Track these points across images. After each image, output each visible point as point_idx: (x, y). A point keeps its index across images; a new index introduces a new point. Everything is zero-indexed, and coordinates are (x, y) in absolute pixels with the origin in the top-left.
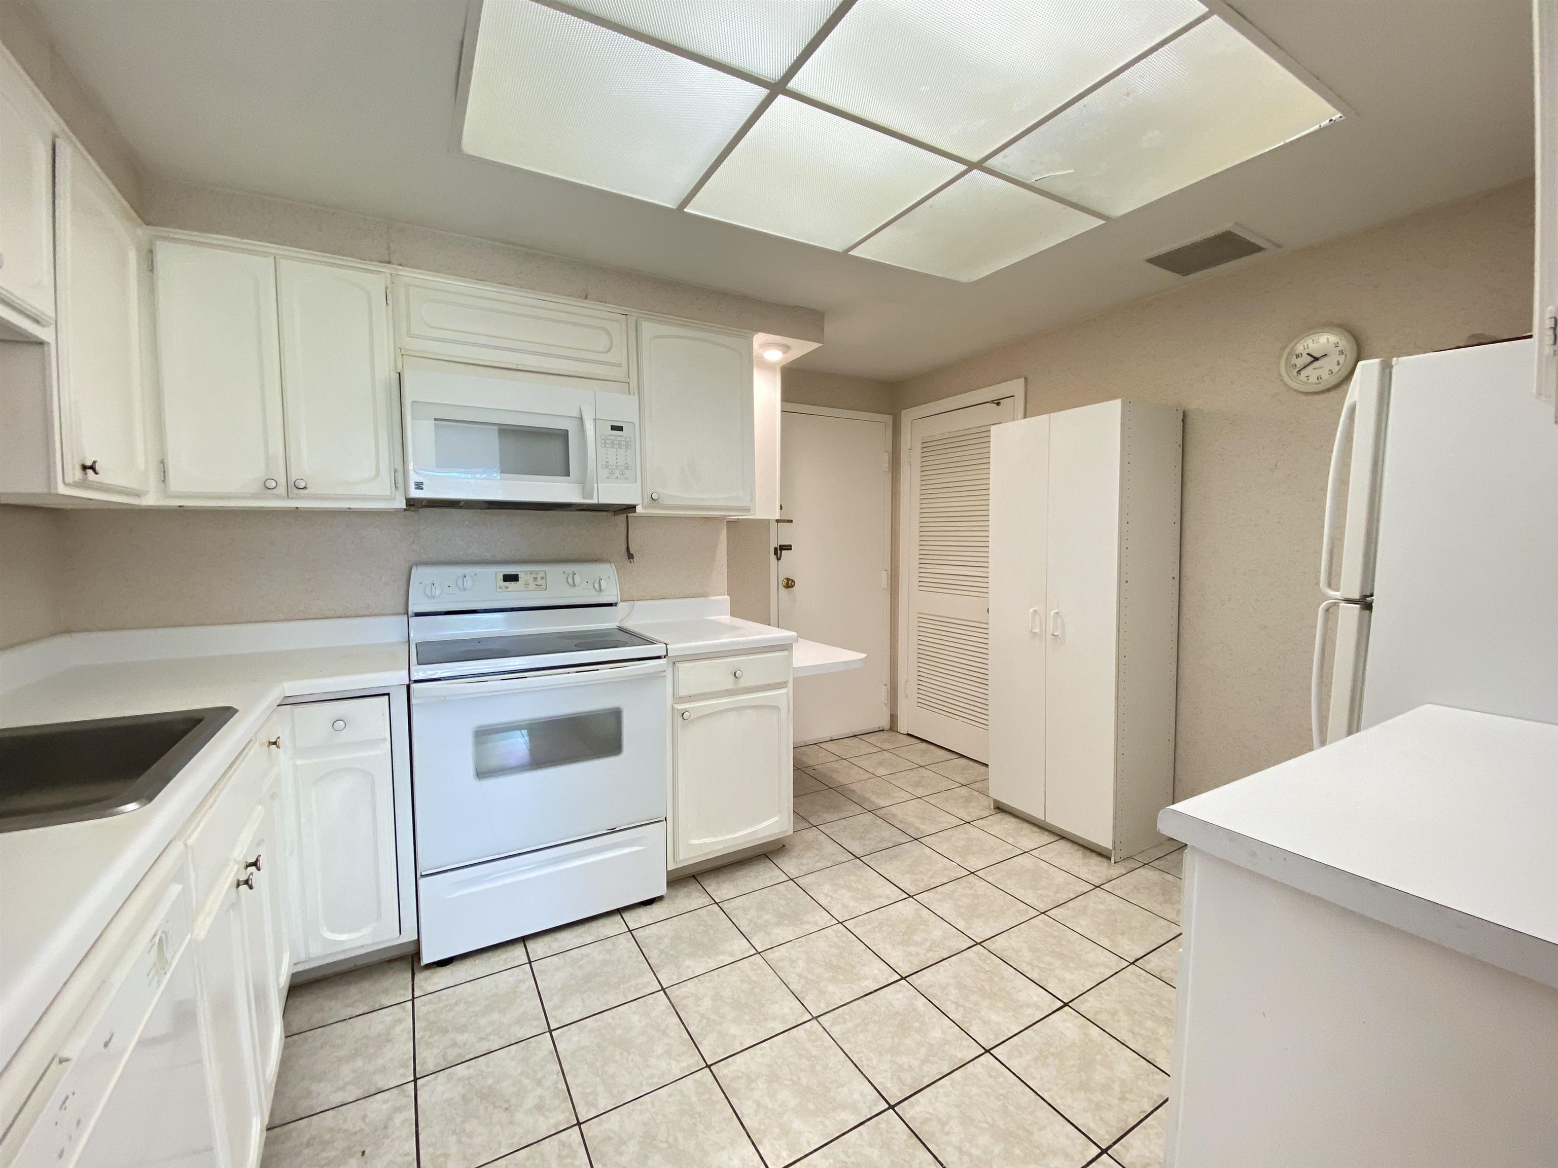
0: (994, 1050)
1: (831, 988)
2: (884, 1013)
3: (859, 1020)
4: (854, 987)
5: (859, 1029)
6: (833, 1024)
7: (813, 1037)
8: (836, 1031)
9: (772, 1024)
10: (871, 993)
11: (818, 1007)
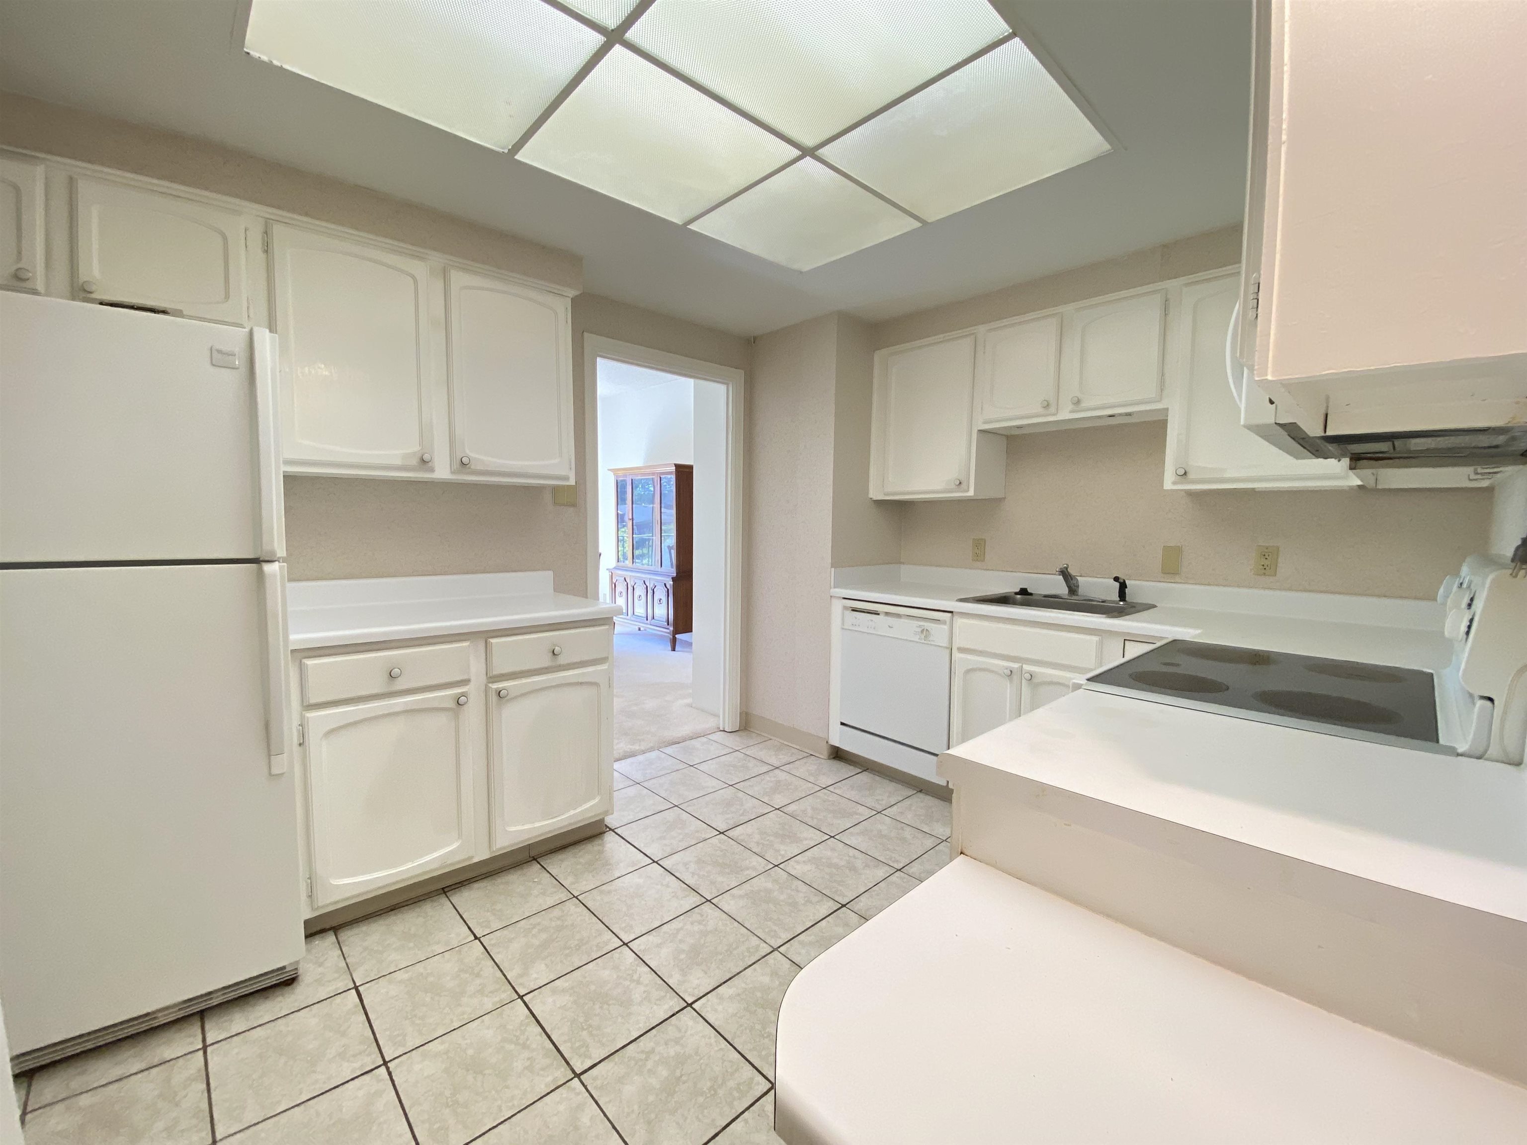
0: (620, 945)
1: (766, 980)
2: (712, 963)
3: (735, 952)
4: (743, 985)
5: (734, 946)
6: (758, 946)
7: (772, 934)
8: (755, 941)
9: (812, 938)
10: (724, 983)
11: (775, 959)
